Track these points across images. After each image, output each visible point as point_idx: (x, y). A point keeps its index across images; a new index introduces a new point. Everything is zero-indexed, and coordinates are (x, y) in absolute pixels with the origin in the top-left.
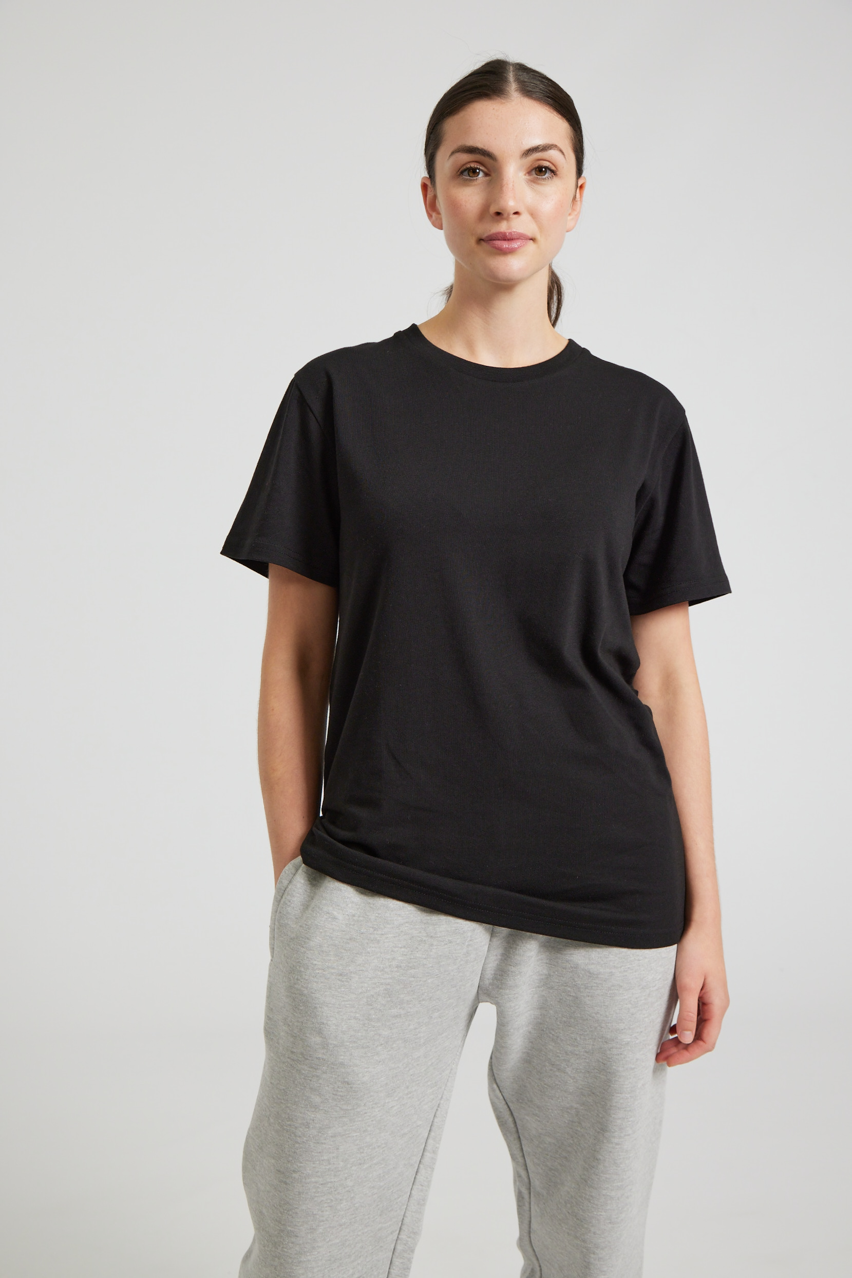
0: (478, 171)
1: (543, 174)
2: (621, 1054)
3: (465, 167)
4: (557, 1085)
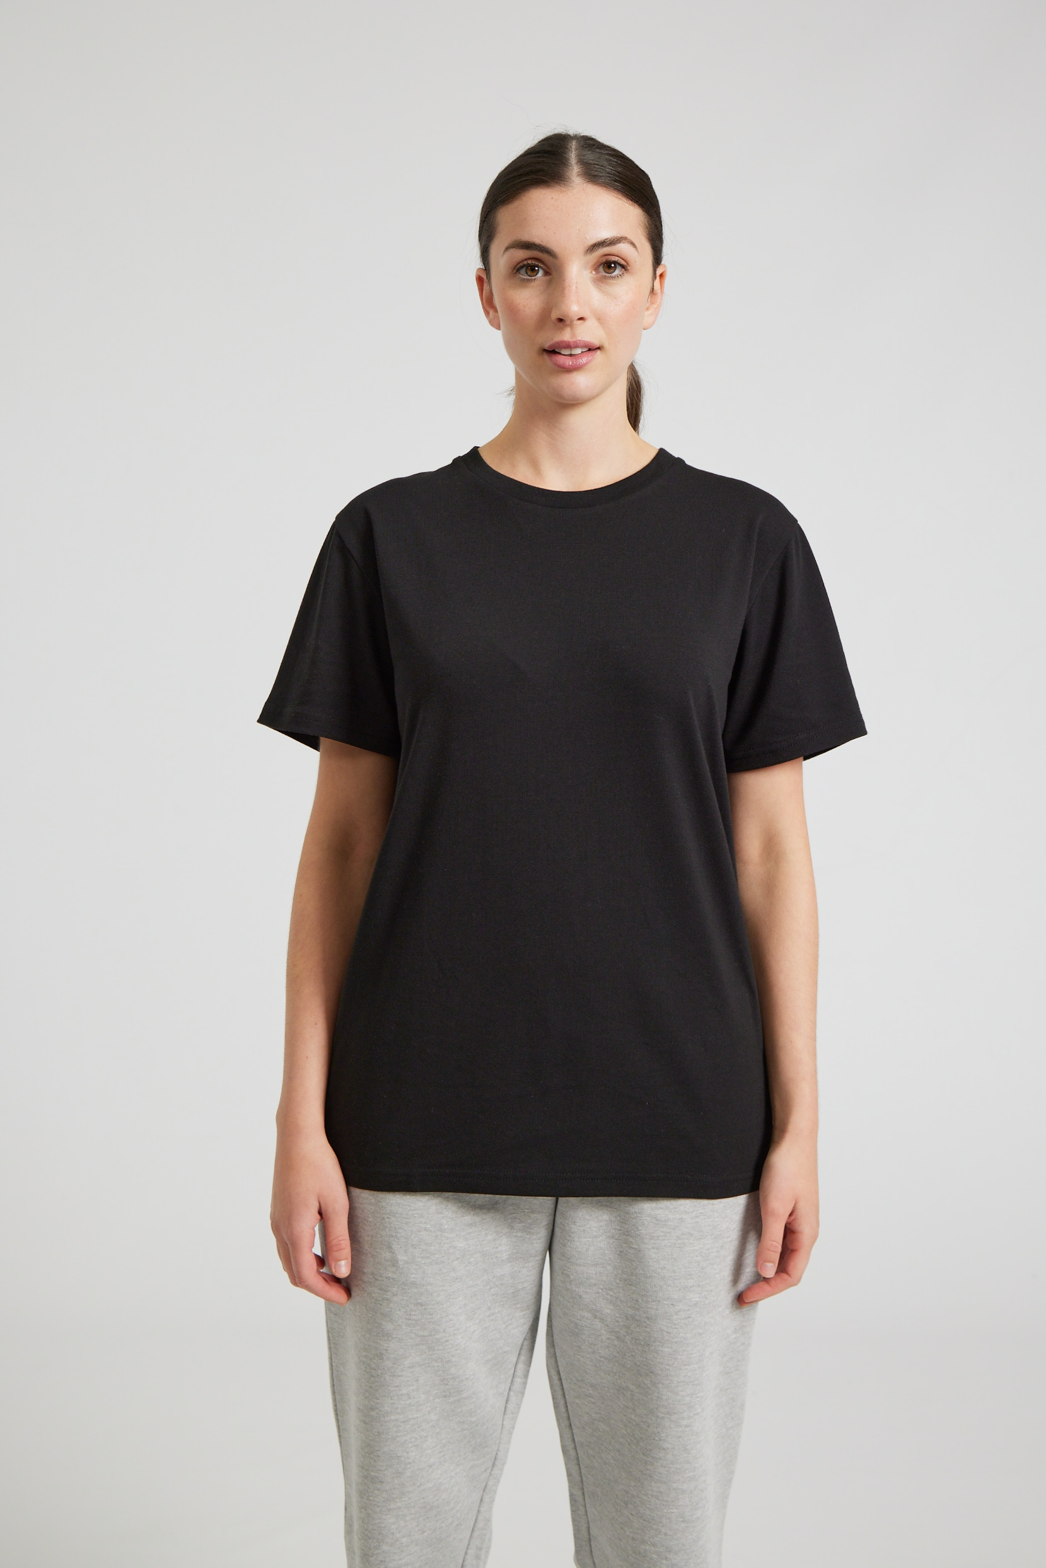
0: (537, 269)
1: (612, 271)
2: (689, 1317)
3: (521, 264)
4: (616, 1356)
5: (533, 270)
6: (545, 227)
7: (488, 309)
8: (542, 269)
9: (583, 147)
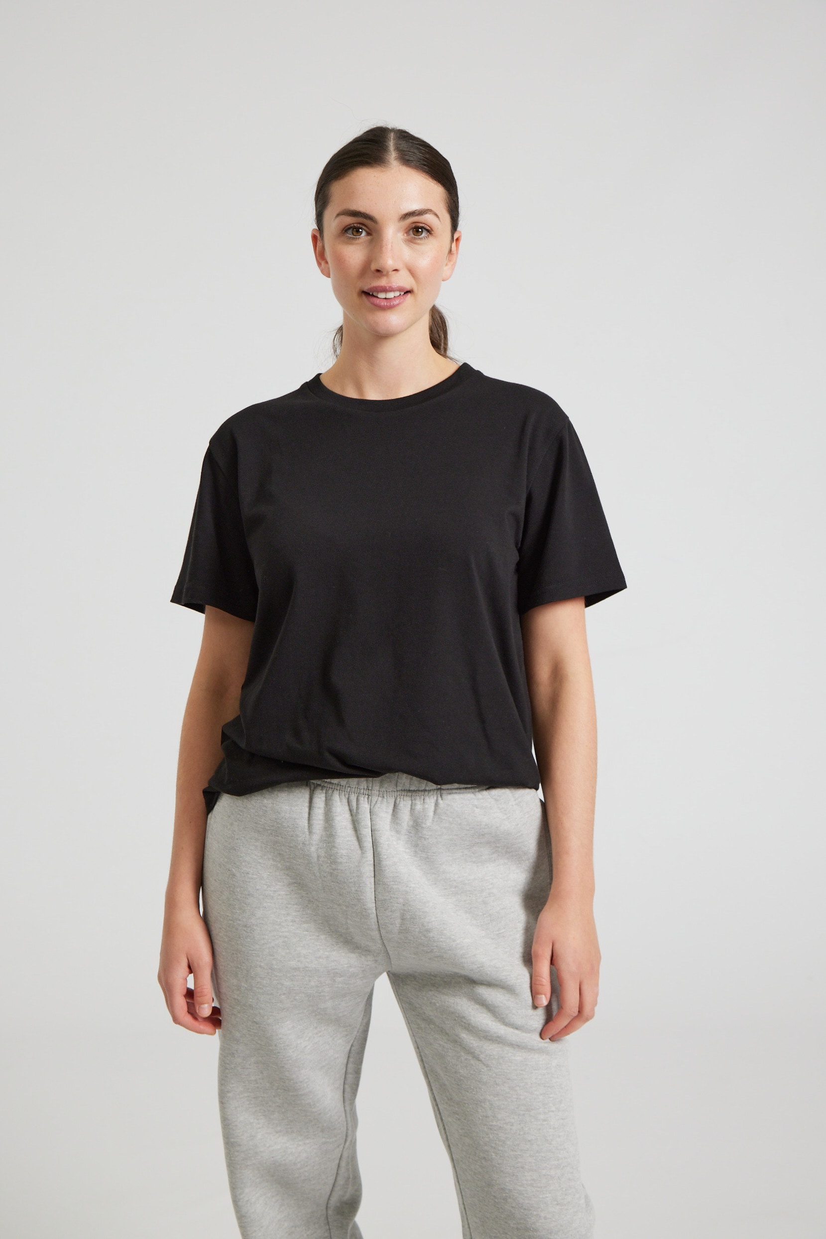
5: (358, 231)
6: (368, 199)
7: (320, 261)
8: (365, 230)
9: (399, 138)
